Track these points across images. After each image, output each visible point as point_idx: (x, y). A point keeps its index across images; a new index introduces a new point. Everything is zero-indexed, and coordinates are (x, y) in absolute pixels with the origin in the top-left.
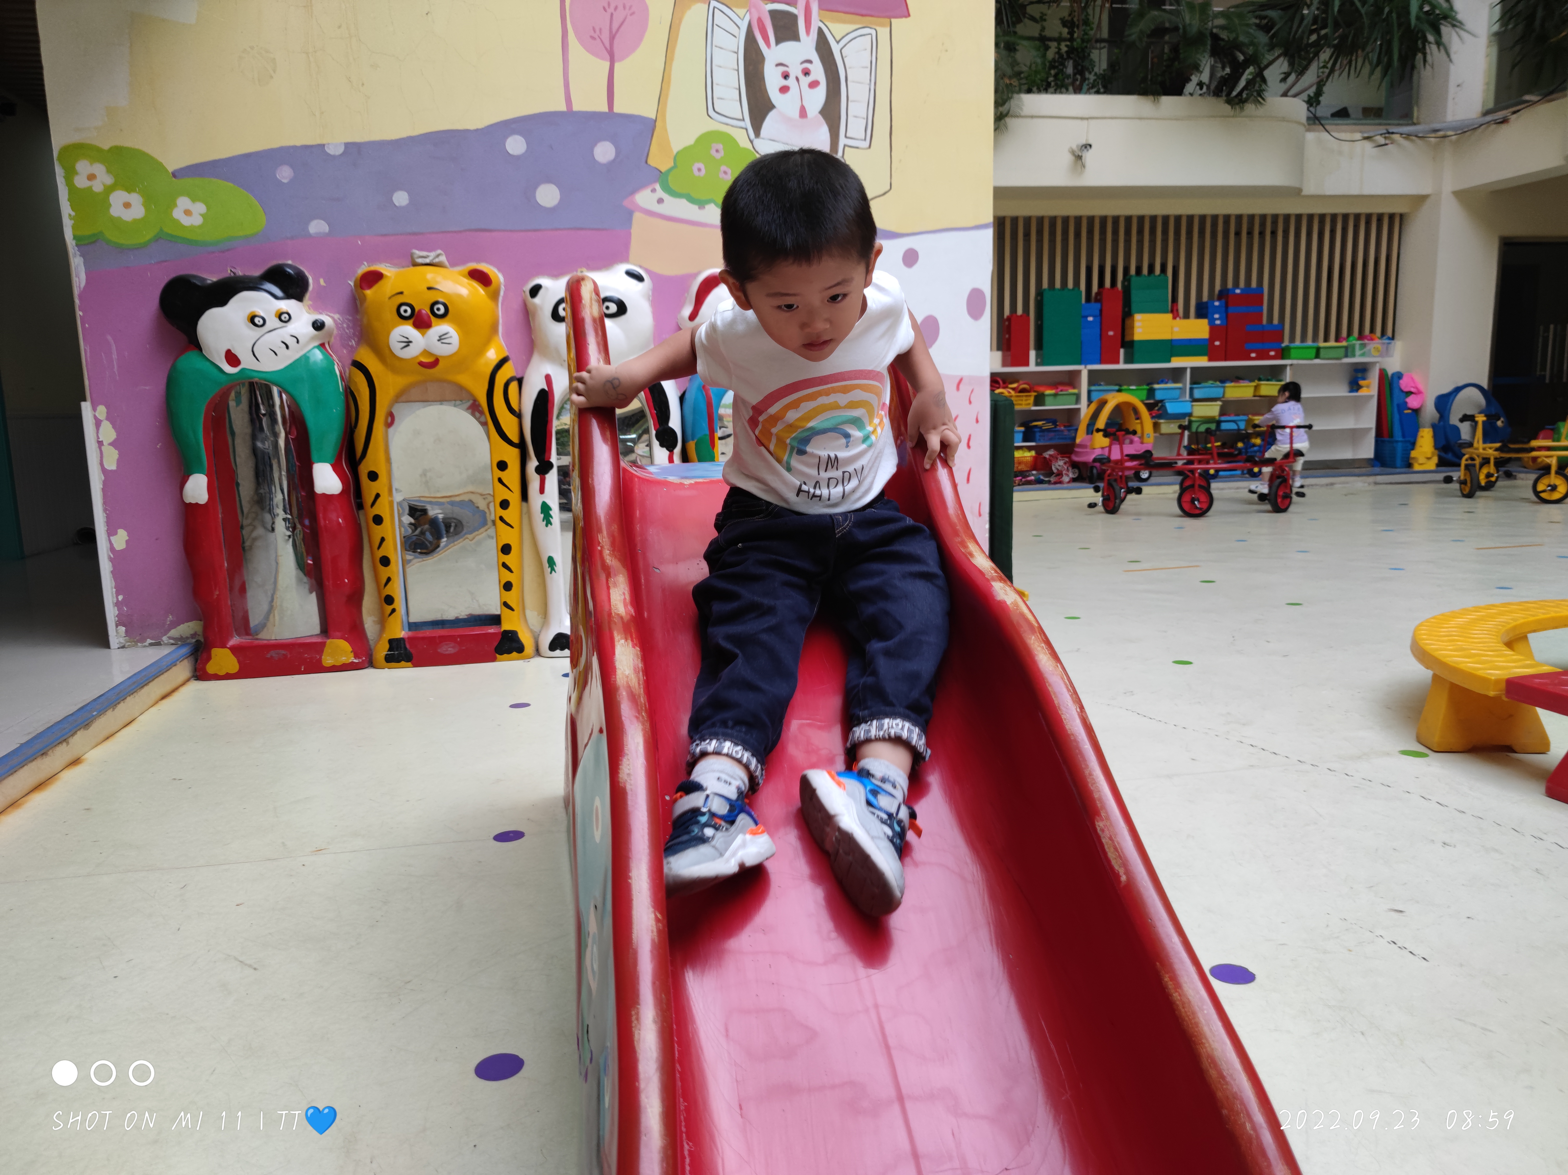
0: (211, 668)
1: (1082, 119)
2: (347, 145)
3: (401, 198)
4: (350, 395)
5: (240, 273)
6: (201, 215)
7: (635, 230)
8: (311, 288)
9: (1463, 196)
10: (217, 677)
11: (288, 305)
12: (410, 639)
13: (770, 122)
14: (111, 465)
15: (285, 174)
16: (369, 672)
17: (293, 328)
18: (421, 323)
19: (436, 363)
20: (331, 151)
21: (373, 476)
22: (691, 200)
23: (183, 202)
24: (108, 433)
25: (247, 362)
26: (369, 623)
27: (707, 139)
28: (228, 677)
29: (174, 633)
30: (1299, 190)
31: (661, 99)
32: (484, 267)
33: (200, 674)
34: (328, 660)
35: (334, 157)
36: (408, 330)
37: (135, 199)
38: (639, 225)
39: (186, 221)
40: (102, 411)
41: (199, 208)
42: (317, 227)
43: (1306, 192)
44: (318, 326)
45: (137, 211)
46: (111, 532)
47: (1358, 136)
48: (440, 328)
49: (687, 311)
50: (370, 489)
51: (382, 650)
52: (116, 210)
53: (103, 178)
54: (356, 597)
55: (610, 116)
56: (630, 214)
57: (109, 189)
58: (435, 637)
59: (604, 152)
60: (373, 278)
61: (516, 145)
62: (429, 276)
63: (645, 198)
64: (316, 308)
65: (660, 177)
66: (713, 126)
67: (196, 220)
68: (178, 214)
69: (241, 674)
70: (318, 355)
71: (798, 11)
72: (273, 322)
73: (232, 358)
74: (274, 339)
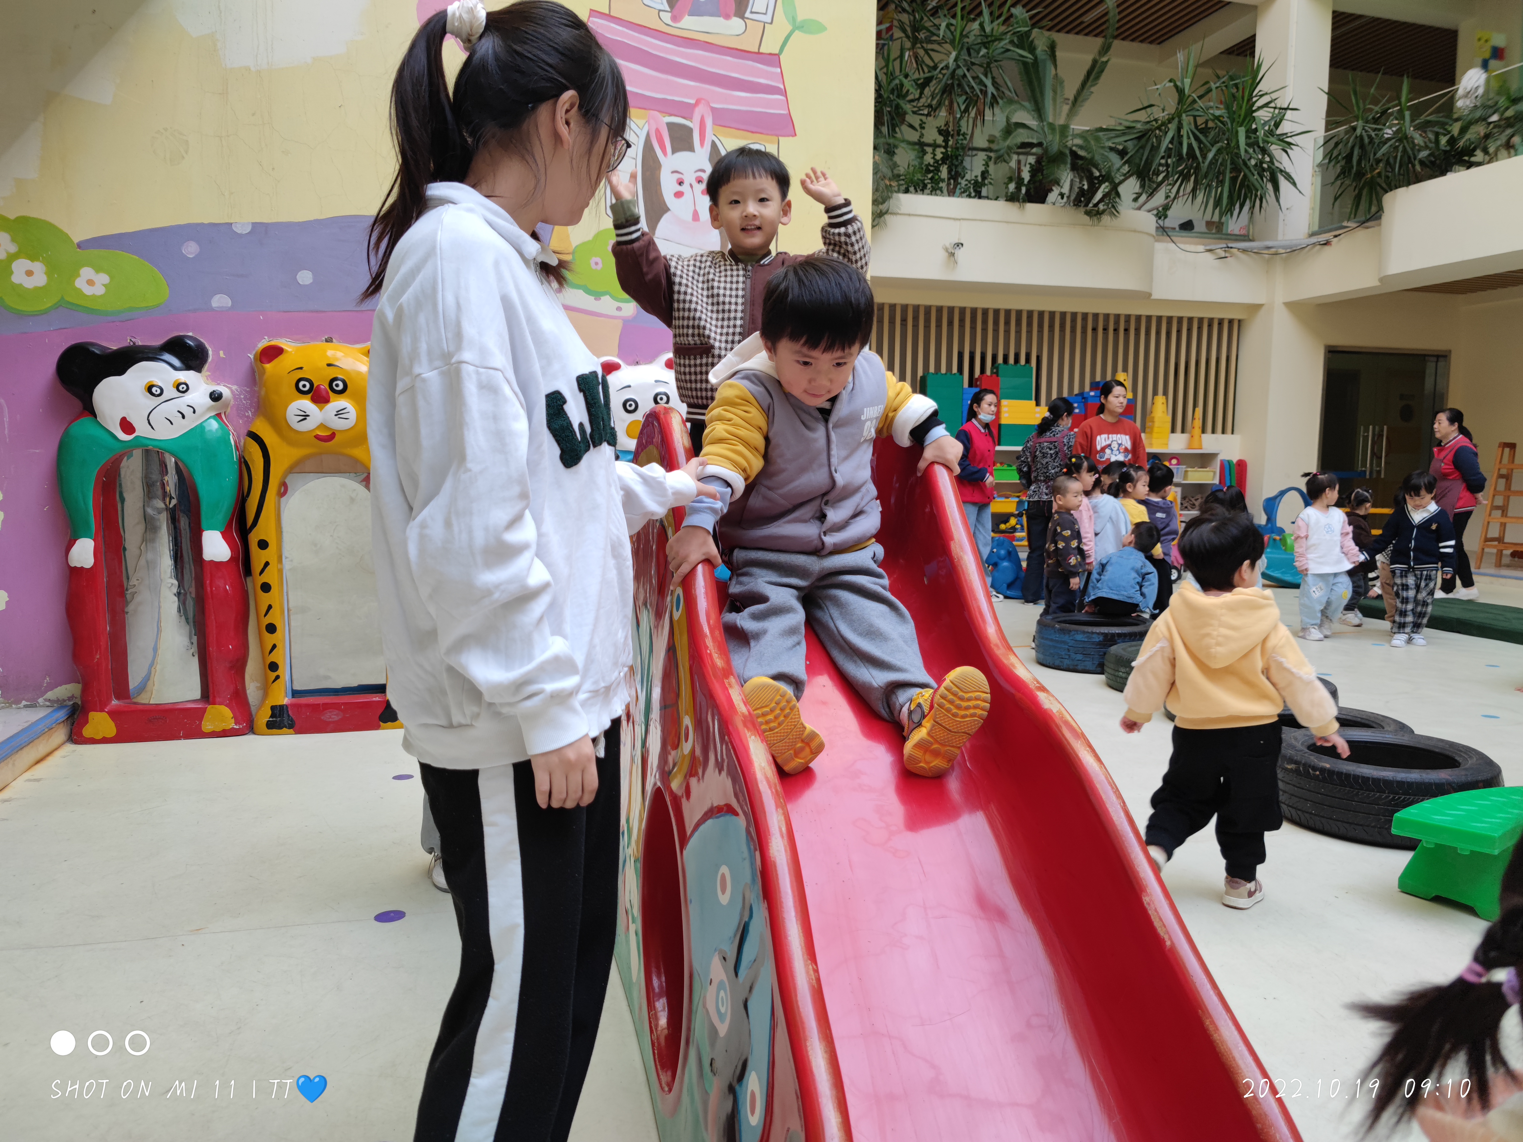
0: (88, 732)
1: (954, 219)
2: (255, 225)
3: (305, 277)
4: (244, 464)
5: (139, 343)
6: (104, 285)
8: (210, 359)
9: (1293, 307)
10: (93, 741)
11: (188, 376)
12: (293, 705)
13: (665, 224)
15: (191, 249)
16: (249, 738)
17: (189, 398)
18: (320, 398)
19: (332, 436)
20: (238, 230)
21: (263, 545)
22: (588, 291)
23: (87, 273)
25: (142, 429)
26: (252, 690)
27: (604, 236)
28: (105, 741)
29: (50, 695)
30: (1150, 295)
33: (76, 737)
34: (207, 726)
35: (241, 236)
36: (306, 404)
37: (38, 267)
39: (88, 291)
41: (102, 279)
42: (221, 301)
43: (1155, 296)
44: (216, 397)
45: (39, 280)
47: (1201, 248)
48: (338, 403)
50: (259, 557)
51: (263, 716)
52: (18, 277)
54: (239, 663)
57: (12, 257)
58: (319, 705)
60: (272, 353)
62: (330, 353)
64: (214, 379)
67: (98, 290)
68: (80, 283)
69: (118, 739)
70: (214, 425)
71: (693, 124)
72: (170, 392)
73: (127, 426)
74: (169, 409)
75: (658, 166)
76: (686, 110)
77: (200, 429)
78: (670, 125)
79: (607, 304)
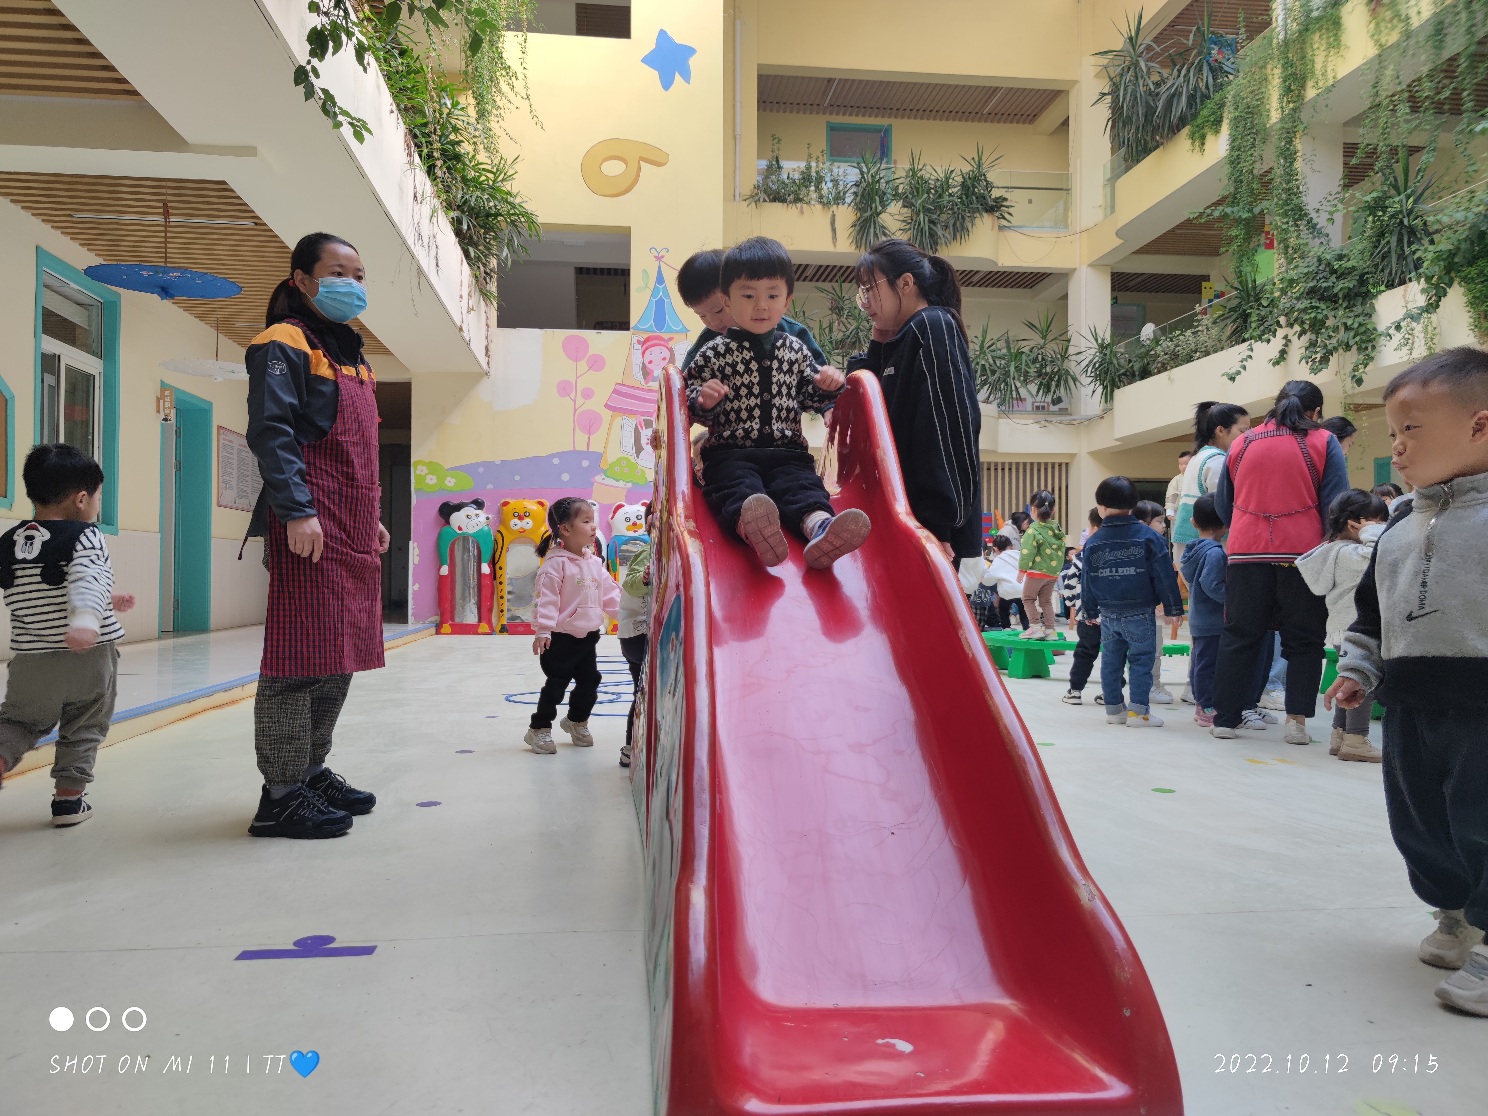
0: (442, 631)
2: (501, 461)
3: (517, 478)
4: (496, 541)
5: (464, 501)
6: (454, 482)
7: (594, 488)
8: (486, 506)
9: (1091, 454)
10: (443, 634)
11: (479, 512)
13: (642, 454)
14: (416, 562)
15: (481, 470)
17: (479, 519)
18: (521, 518)
19: (524, 531)
20: (497, 463)
21: (501, 568)
22: (614, 479)
23: (449, 479)
24: (417, 551)
25: (464, 530)
26: (494, 620)
27: (620, 459)
28: (447, 634)
29: (430, 620)
30: (996, 451)
31: (606, 447)
32: (542, 500)
33: (438, 632)
34: (480, 631)
35: (497, 465)
36: (516, 520)
37: (434, 477)
38: (596, 488)
39: (449, 484)
40: (416, 544)
41: (454, 480)
42: (490, 487)
43: (1000, 451)
44: (488, 519)
45: (434, 481)
46: (414, 584)
48: (527, 520)
49: (610, 516)
50: (499, 572)
51: (499, 628)
52: (428, 481)
53: (425, 470)
54: (490, 610)
55: (588, 451)
56: (592, 484)
57: (427, 474)
59: (585, 463)
60: (506, 504)
61: (556, 461)
62: (525, 503)
63: (598, 478)
64: (487, 513)
65: (603, 471)
66: (622, 455)
67: (452, 484)
68: (446, 482)
69: (452, 633)
70: (486, 528)
72: (474, 517)
73: (460, 529)
74: (473, 523)
75: (640, 434)
77: (481, 530)
78: (644, 420)
79: (621, 484)
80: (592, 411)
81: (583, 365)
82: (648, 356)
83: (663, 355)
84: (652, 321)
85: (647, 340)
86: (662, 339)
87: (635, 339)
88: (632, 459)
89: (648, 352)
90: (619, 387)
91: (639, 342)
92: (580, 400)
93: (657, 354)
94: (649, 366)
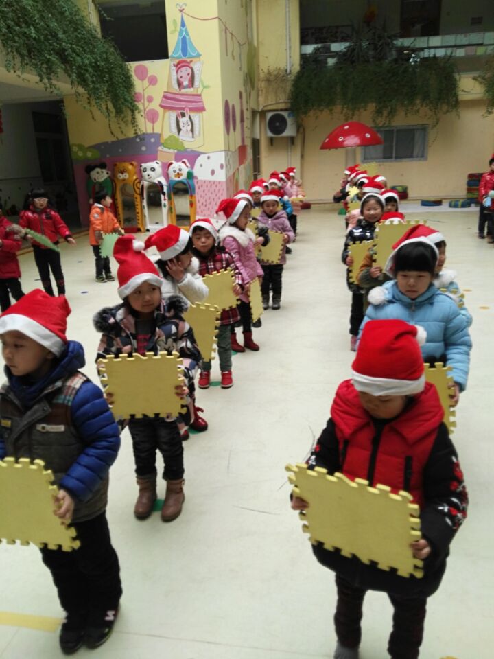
4: (113, 185)
5: (96, 165)
6: (91, 155)
8: (106, 167)
11: (103, 170)
13: (181, 132)
15: (102, 147)
17: (104, 174)
18: (122, 173)
19: (124, 180)
22: (168, 148)
23: (88, 153)
25: (97, 180)
27: (170, 137)
31: (162, 130)
32: (133, 162)
35: (109, 144)
36: (120, 174)
37: (81, 152)
38: (159, 154)
39: (89, 156)
41: (91, 153)
42: (108, 156)
44: (108, 173)
45: (82, 154)
48: (125, 174)
52: (79, 154)
53: (77, 149)
55: (153, 133)
56: (157, 152)
57: (78, 151)
59: (153, 140)
60: (116, 165)
62: (124, 164)
63: (160, 148)
64: (107, 170)
65: (162, 144)
66: (171, 134)
68: (87, 155)
70: (107, 178)
71: (185, 111)
72: (101, 173)
73: (95, 179)
74: (101, 176)
76: (183, 109)
78: (181, 113)
79: (172, 151)
80: (153, 110)
81: (146, 82)
82: (180, 74)
83: (187, 72)
84: (180, 52)
85: (179, 63)
86: (187, 62)
87: (172, 64)
88: (176, 135)
89: (179, 71)
90: (166, 94)
91: (174, 65)
92: (146, 103)
93: (185, 71)
94: (181, 80)
